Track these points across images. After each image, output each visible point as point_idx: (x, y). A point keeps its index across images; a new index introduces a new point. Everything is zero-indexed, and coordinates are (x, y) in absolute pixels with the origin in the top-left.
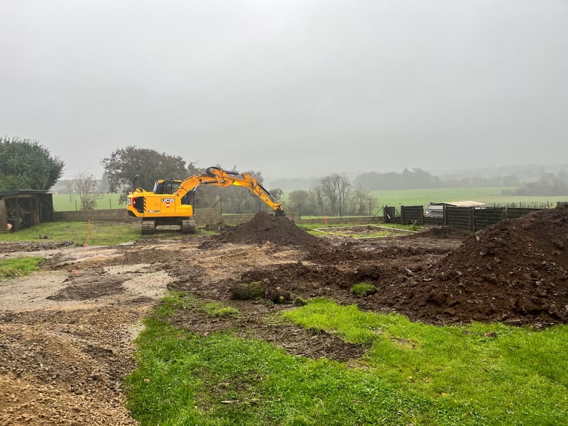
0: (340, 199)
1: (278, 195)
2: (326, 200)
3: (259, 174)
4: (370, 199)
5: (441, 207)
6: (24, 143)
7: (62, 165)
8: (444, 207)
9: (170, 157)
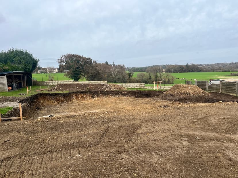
0: (159, 77)
1: (132, 74)
2: (153, 77)
3: (123, 66)
4: (172, 77)
5: (219, 82)
6: (21, 51)
7: (38, 61)
8: (220, 82)
9: (85, 58)
